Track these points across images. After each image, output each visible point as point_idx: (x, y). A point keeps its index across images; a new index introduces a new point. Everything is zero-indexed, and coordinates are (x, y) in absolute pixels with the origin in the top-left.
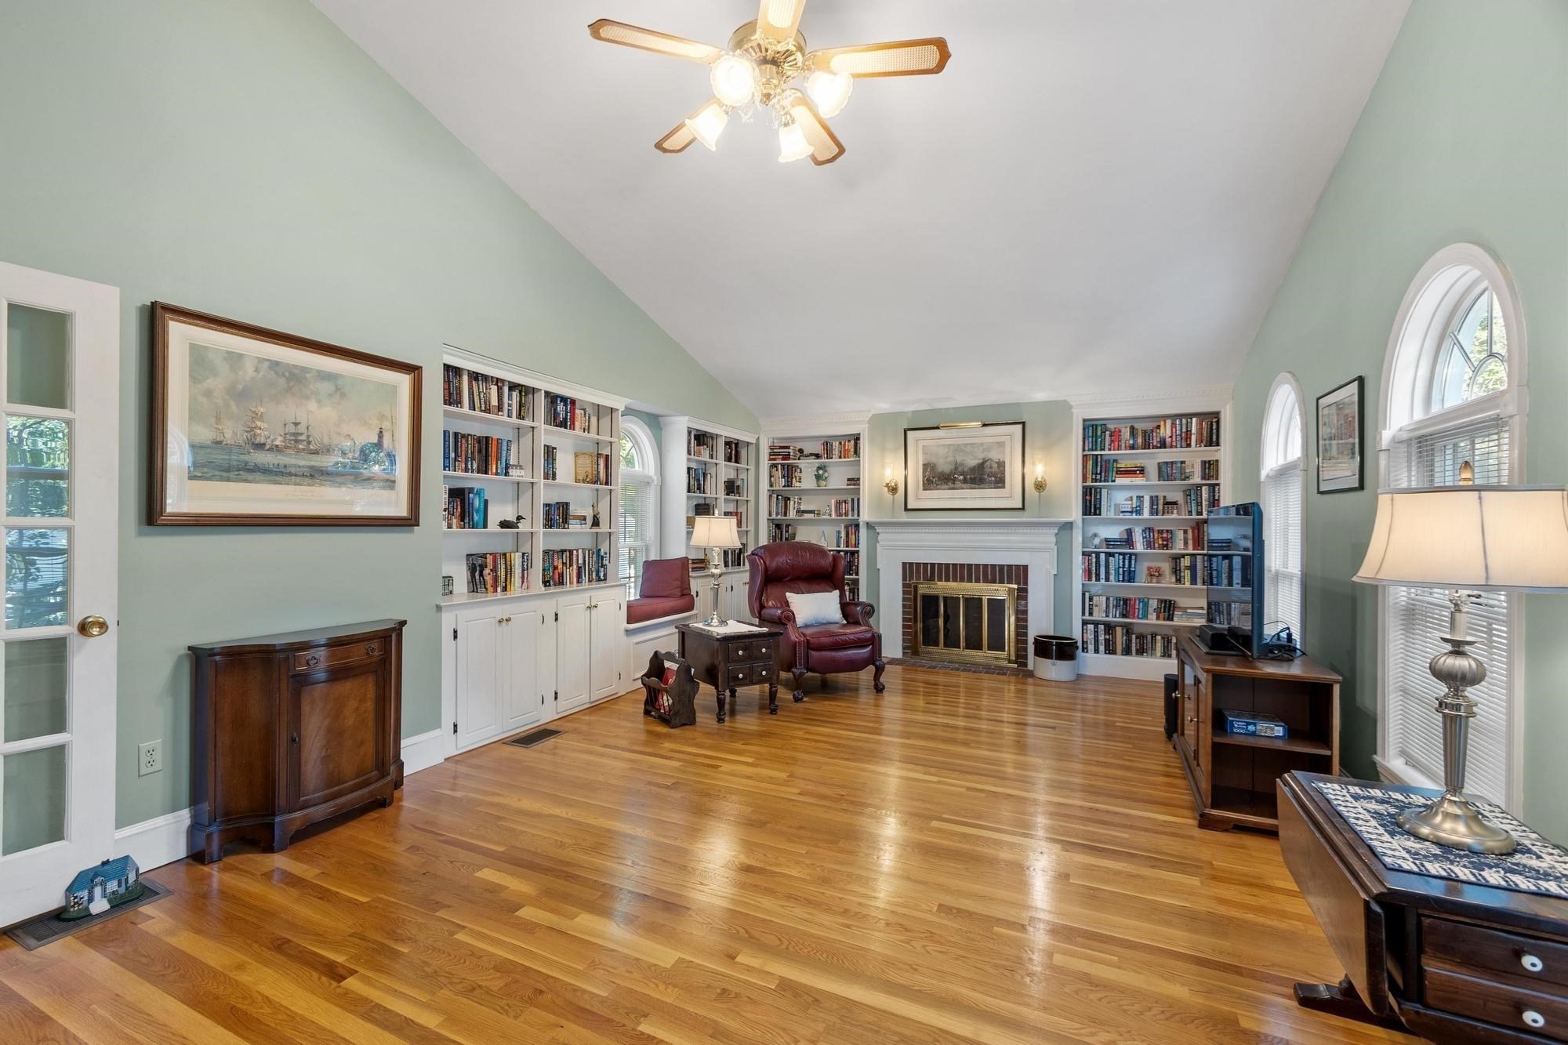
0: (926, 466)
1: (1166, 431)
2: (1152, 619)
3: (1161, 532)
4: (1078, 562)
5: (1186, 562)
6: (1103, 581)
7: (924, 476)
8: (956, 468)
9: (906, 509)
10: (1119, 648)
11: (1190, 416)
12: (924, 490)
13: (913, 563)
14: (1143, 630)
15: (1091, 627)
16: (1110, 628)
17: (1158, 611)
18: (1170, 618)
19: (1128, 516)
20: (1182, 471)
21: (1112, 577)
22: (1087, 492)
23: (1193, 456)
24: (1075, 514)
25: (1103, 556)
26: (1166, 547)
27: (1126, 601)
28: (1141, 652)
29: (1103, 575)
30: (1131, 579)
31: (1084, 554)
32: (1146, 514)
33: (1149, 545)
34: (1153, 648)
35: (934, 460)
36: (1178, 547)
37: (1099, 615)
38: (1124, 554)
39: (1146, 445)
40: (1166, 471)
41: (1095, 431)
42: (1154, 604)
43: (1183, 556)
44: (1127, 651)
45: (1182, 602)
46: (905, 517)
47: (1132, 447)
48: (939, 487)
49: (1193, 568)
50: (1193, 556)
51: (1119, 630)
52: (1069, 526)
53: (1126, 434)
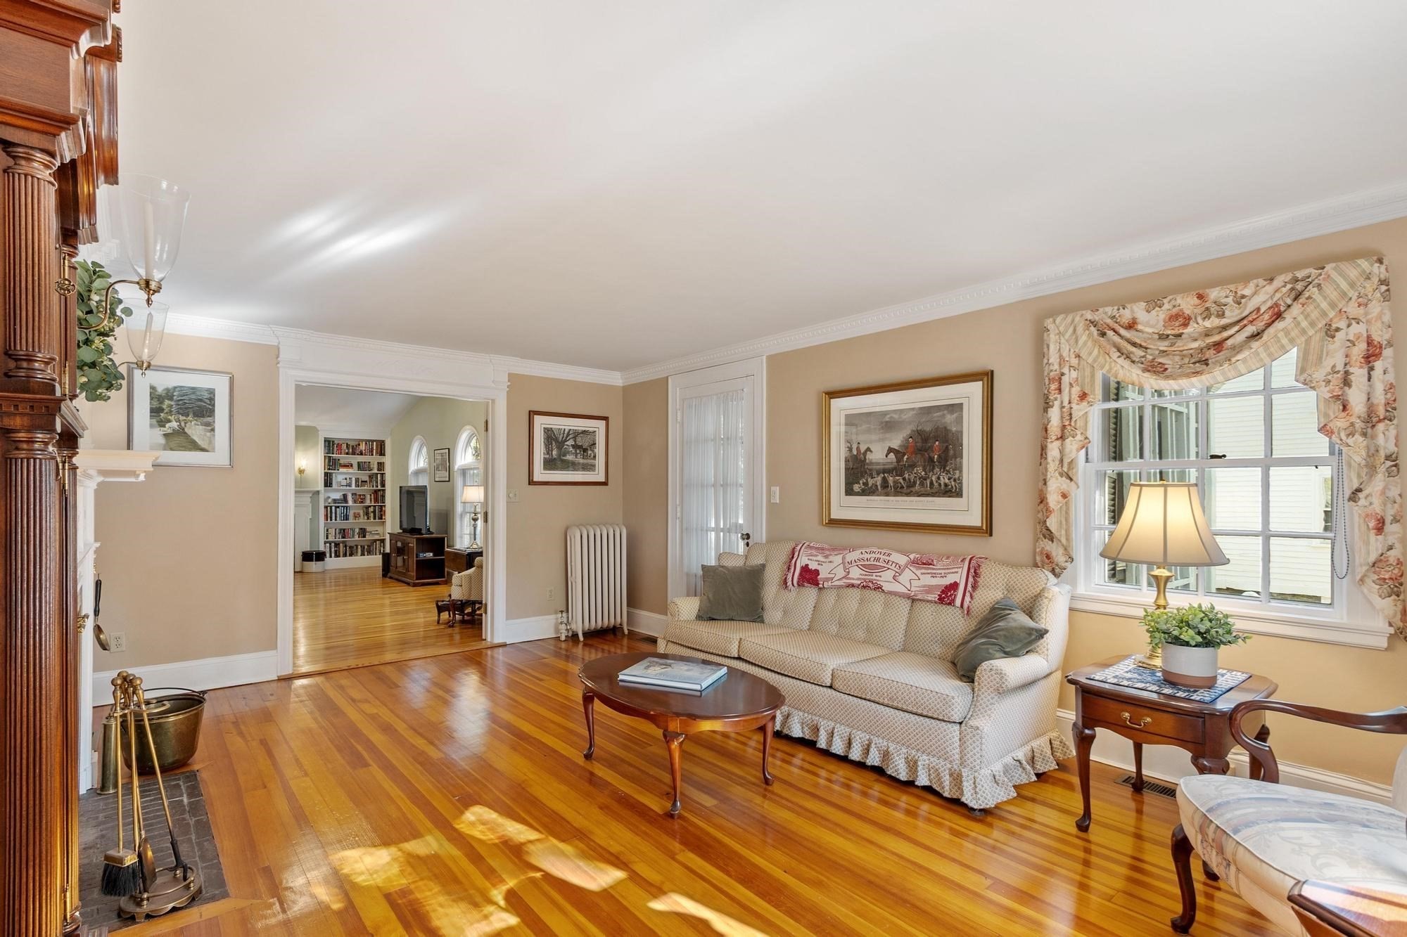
1: (363, 447)
2: (356, 538)
3: (360, 495)
4: (322, 512)
5: (371, 509)
6: (334, 521)
10: (341, 554)
11: (373, 441)
14: (352, 544)
15: (328, 545)
16: (337, 545)
17: (359, 534)
18: (364, 537)
19: (345, 488)
20: (369, 467)
21: (338, 519)
22: (326, 474)
23: (374, 460)
24: (320, 486)
25: (333, 508)
26: (362, 502)
27: (344, 530)
28: (351, 555)
29: (334, 518)
30: (347, 519)
31: (326, 507)
32: (353, 487)
33: (355, 502)
34: (357, 552)
36: (368, 503)
37: (331, 538)
38: (344, 507)
39: (354, 453)
40: (361, 466)
41: (330, 444)
42: (357, 530)
43: (370, 506)
44: (345, 555)
45: (368, 529)
47: (347, 454)
49: (374, 512)
50: (375, 506)
51: (341, 545)
52: (318, 492)
53: (344, 446)
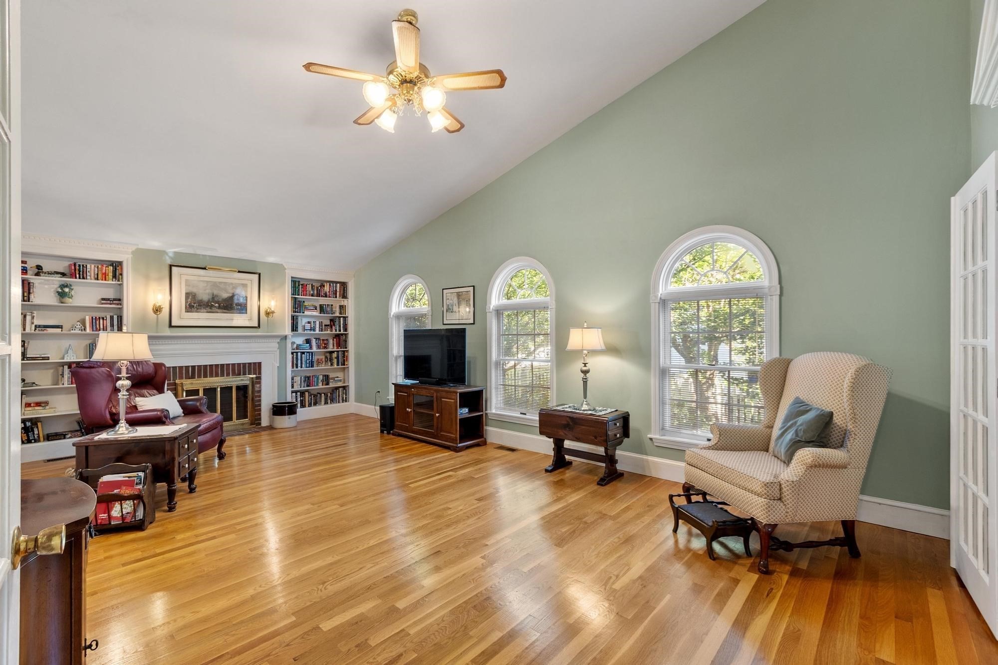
0: (188, 295)
1: (327, 288)
2: (320, 386)
3: (323, 340)
4: (289, 357)
5: (335, 355)
6: (299, 368)
7: (186, 302)
8: (213, 298)
9: (171, 326)
10: (307, 404)
11: (337, 283)
12: (186, 312)
13: (176, 367)
14: (315, 393)
15: (294, 394)
16: (302, 393)
17: (322, 381)
18: (328, 384)
19: (309, 332)
20: (332, 310)
21: (303, 366)
22: (293, 317)
23: (336, 302)
24: (287, 331)
25: (299, 354)
26: (325, 348)
27: (309, 377)
28: (315, 404)
29: (299, 365)
30: (312, 366)
31: (292, 353)
32: (317, 331)
33: (319, 347)
34: (320, 401)
35: (194, 290)
36: (330, 348)
37: (296, 388)
38: (309, 352)
39: (318, 295)
40: (322, 309)
41: (298, 285)
42: (321, 377)
43: (333, 352)
44: (310, 405)
45: (332, 375)
46: (168, 332)
47: (312, 295)
48: (199, 310)
49: (337, 358)
50: (338, 351)
51: (307, 394)
52: (285, 337)
53: (309, 288)
